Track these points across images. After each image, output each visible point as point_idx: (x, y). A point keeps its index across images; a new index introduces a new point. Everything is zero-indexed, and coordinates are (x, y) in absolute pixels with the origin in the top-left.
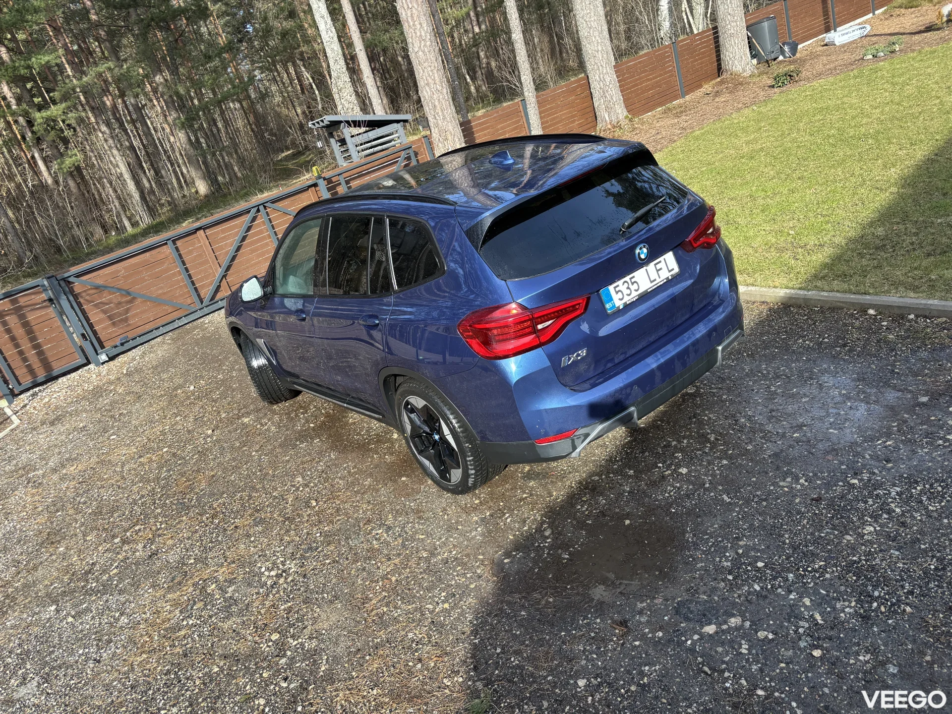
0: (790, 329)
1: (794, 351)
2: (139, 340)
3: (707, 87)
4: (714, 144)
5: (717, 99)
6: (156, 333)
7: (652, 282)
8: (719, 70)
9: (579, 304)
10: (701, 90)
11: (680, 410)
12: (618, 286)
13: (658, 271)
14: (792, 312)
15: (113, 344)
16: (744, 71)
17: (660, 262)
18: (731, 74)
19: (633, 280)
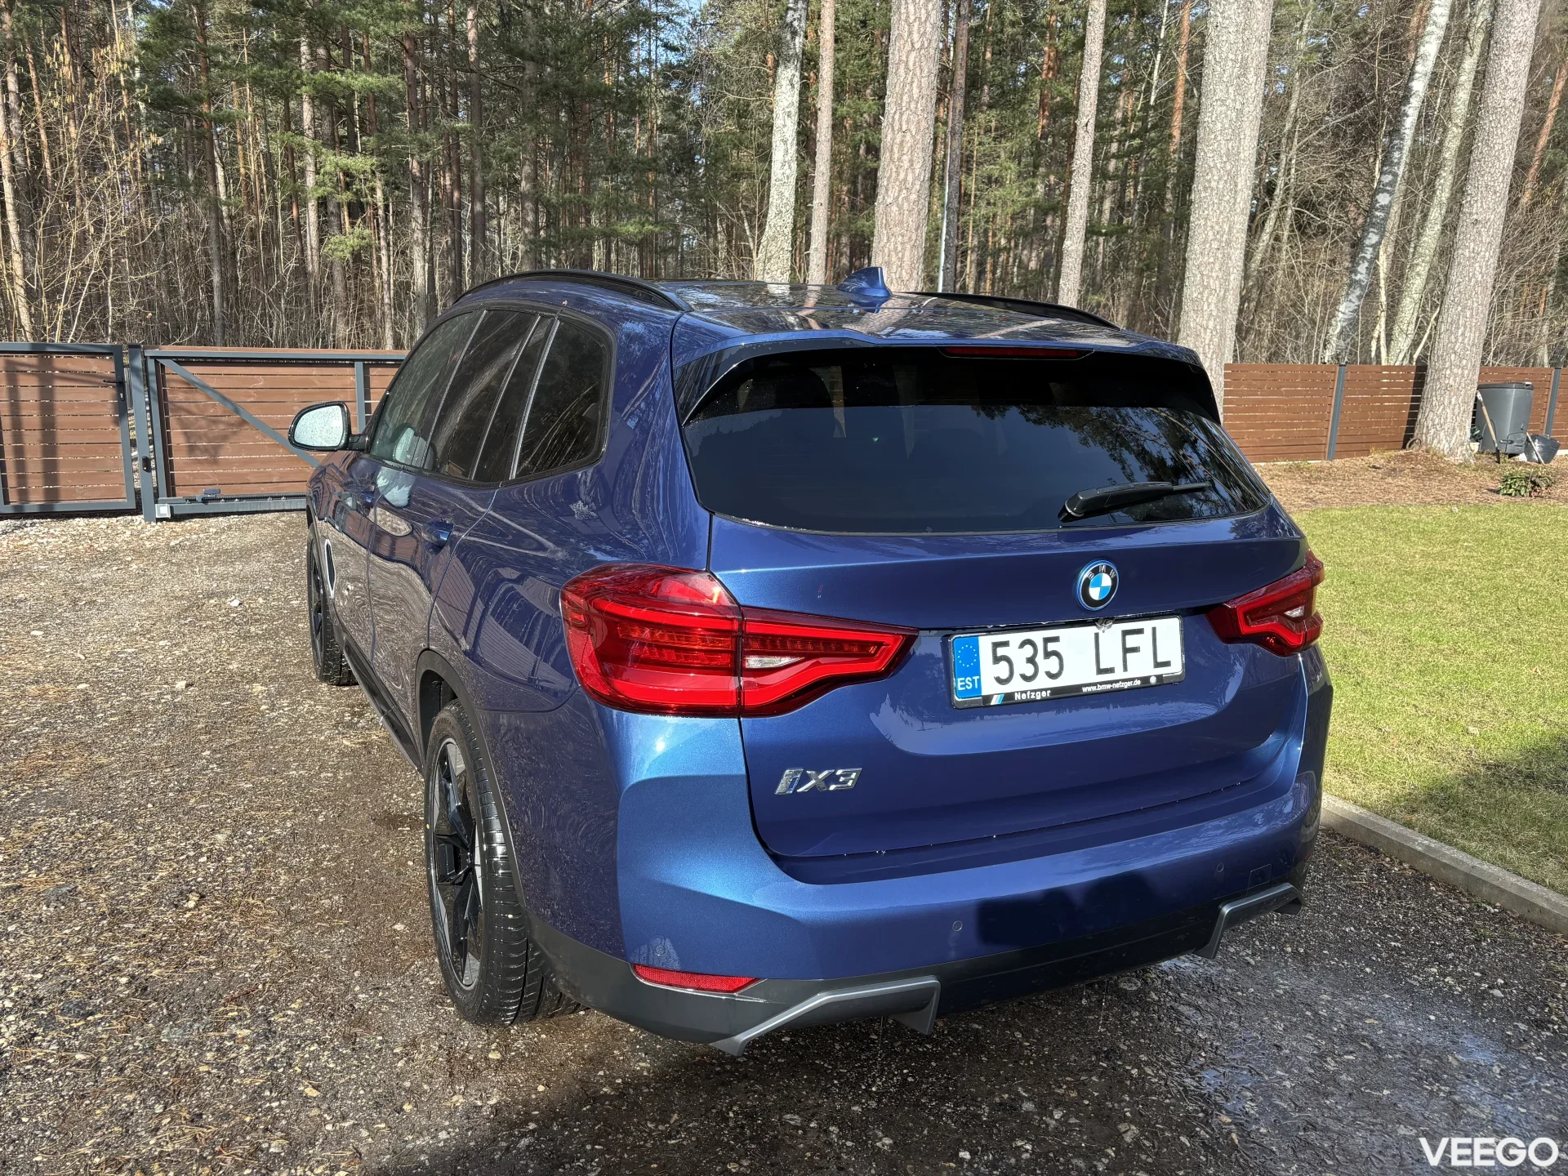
0: (1417, 932)
1: (1410, 990)
2: (237, 505)
3: (1377, 457)
4: (1361, 538)
5: (1389, 480)
6: (270, 504)
7: (1100, 671)
8: (1408, 438)
9: (880, 644)
10: (1366, 458)
11: (1083, 1024)
12: (1005, 644)
13: (1126, 651)
14: (1430, 895)
15: (191, 494)
16: (1452, 452)
17: (1140, 631)
18: (1427, 451)
19: (1051, 647)
